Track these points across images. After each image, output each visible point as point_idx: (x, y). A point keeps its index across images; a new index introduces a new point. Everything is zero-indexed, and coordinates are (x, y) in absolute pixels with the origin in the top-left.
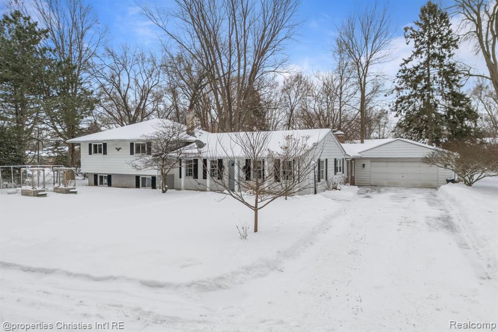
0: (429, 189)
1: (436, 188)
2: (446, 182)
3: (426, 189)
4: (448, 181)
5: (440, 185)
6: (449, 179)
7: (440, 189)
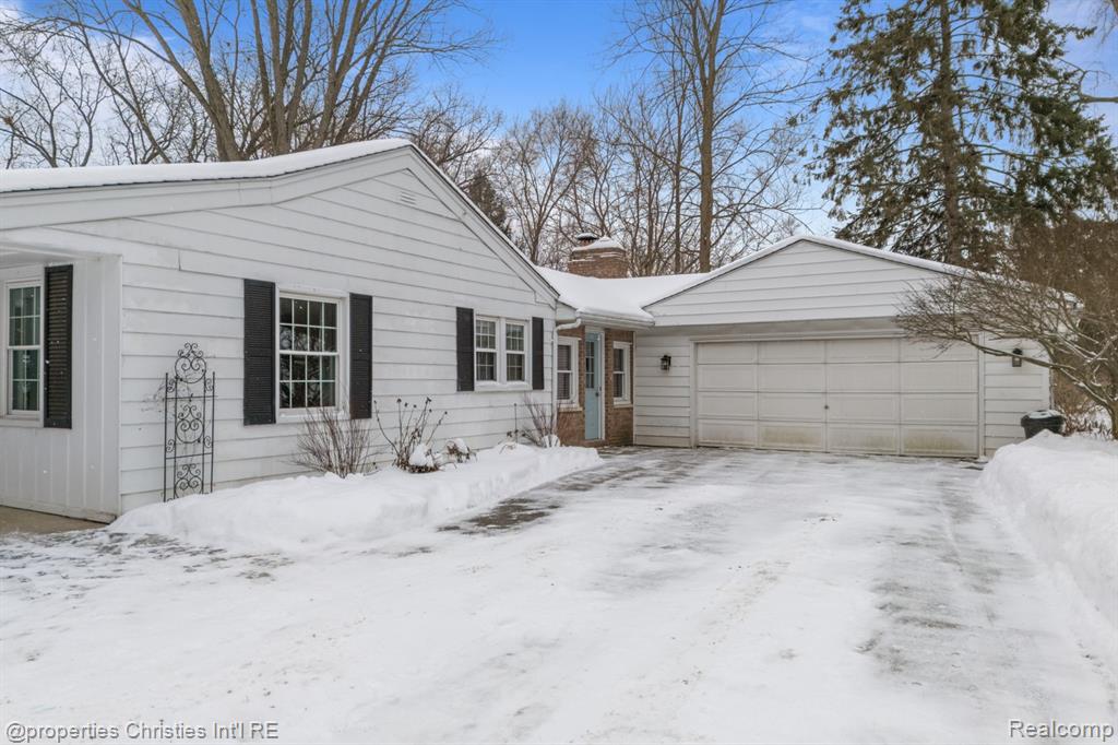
0: (937, 464)
1: (975, 459)
2: (1022, 431)
3: (924, 464)
4: (1031, 427)
5: (990, 444)
6: (1035, 416)
7: (991, 468)
